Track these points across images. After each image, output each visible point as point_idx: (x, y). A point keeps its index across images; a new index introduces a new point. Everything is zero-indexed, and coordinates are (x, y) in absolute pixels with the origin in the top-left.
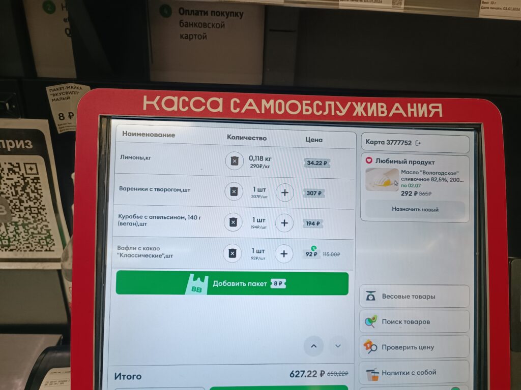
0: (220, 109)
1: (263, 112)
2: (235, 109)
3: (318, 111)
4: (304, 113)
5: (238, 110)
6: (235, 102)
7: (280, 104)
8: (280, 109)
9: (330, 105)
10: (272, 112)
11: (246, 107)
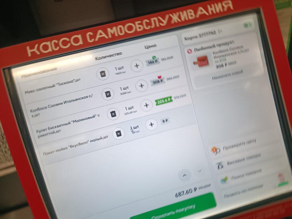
0: (81, 42)
1: (110, 36)
2: (91, 40)
3: (147, 27)
4: (139, 30)
5: (93, 40)
6: (90, 35)
7: (120, 28)
8: (121, 32)
9: (155, 21)
10: (116, 35)
11: (98, 36)
